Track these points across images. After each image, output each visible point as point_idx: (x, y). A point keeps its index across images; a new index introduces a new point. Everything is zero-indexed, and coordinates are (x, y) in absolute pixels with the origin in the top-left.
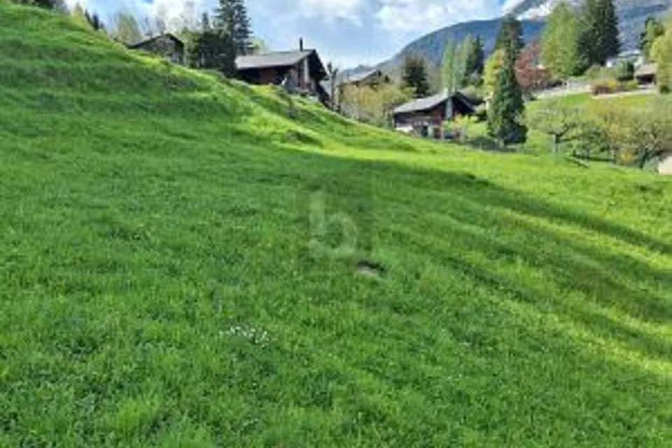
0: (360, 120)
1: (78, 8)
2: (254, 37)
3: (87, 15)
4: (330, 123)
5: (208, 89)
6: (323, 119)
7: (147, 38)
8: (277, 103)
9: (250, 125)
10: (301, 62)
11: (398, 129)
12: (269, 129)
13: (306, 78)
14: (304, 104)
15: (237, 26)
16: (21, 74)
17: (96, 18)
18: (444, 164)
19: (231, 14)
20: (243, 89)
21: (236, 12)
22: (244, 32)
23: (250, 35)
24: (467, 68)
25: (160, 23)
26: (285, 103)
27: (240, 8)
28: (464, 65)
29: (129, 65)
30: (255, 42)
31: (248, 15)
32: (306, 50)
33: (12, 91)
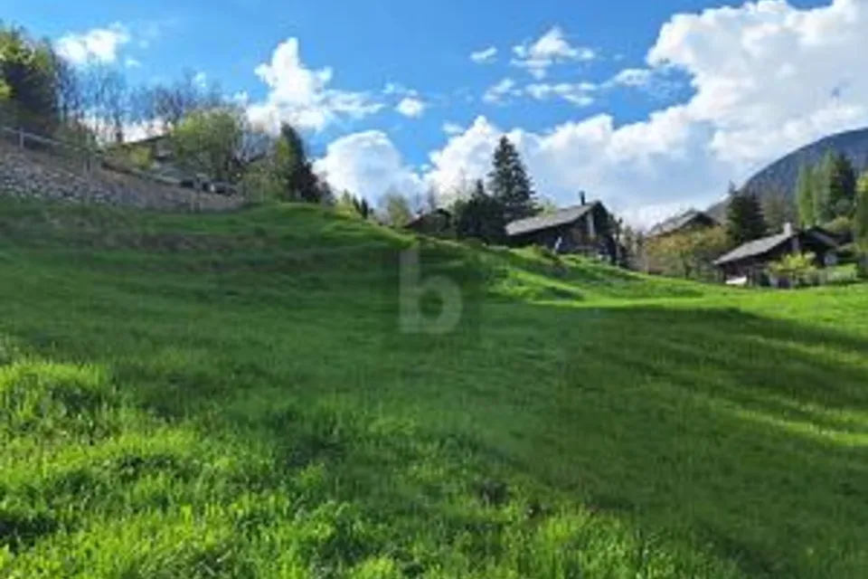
0: (650, 273)
1: (346, 195)
2: (537, 198)
3: (355, 202)
4: (608, 279)
5: (460, 257)
6: (599, 275)
7: (417, 217)
8: (539, 264)
9: (504, 287)
10: (583, 218)
11: (728, 282)
12: (524, 288)
13: (592, 234)
14: (578, 262)
15: (517, 188)
16: (292, 262)
17: (365, 204)
18: (708, 302)
19: (509, 175)
20: (503, 254)
21: (514, 173)
22: (525, 194)
23: (531, 196)
24: (833, 194)
25: (431, 200)
26: (549, 262)
27: (517, 168)
28: (826, 191)
29: (385, 244)
30: (540, 203)
31: (529, 174)
32: (588, 204)
33: (286, 277)
